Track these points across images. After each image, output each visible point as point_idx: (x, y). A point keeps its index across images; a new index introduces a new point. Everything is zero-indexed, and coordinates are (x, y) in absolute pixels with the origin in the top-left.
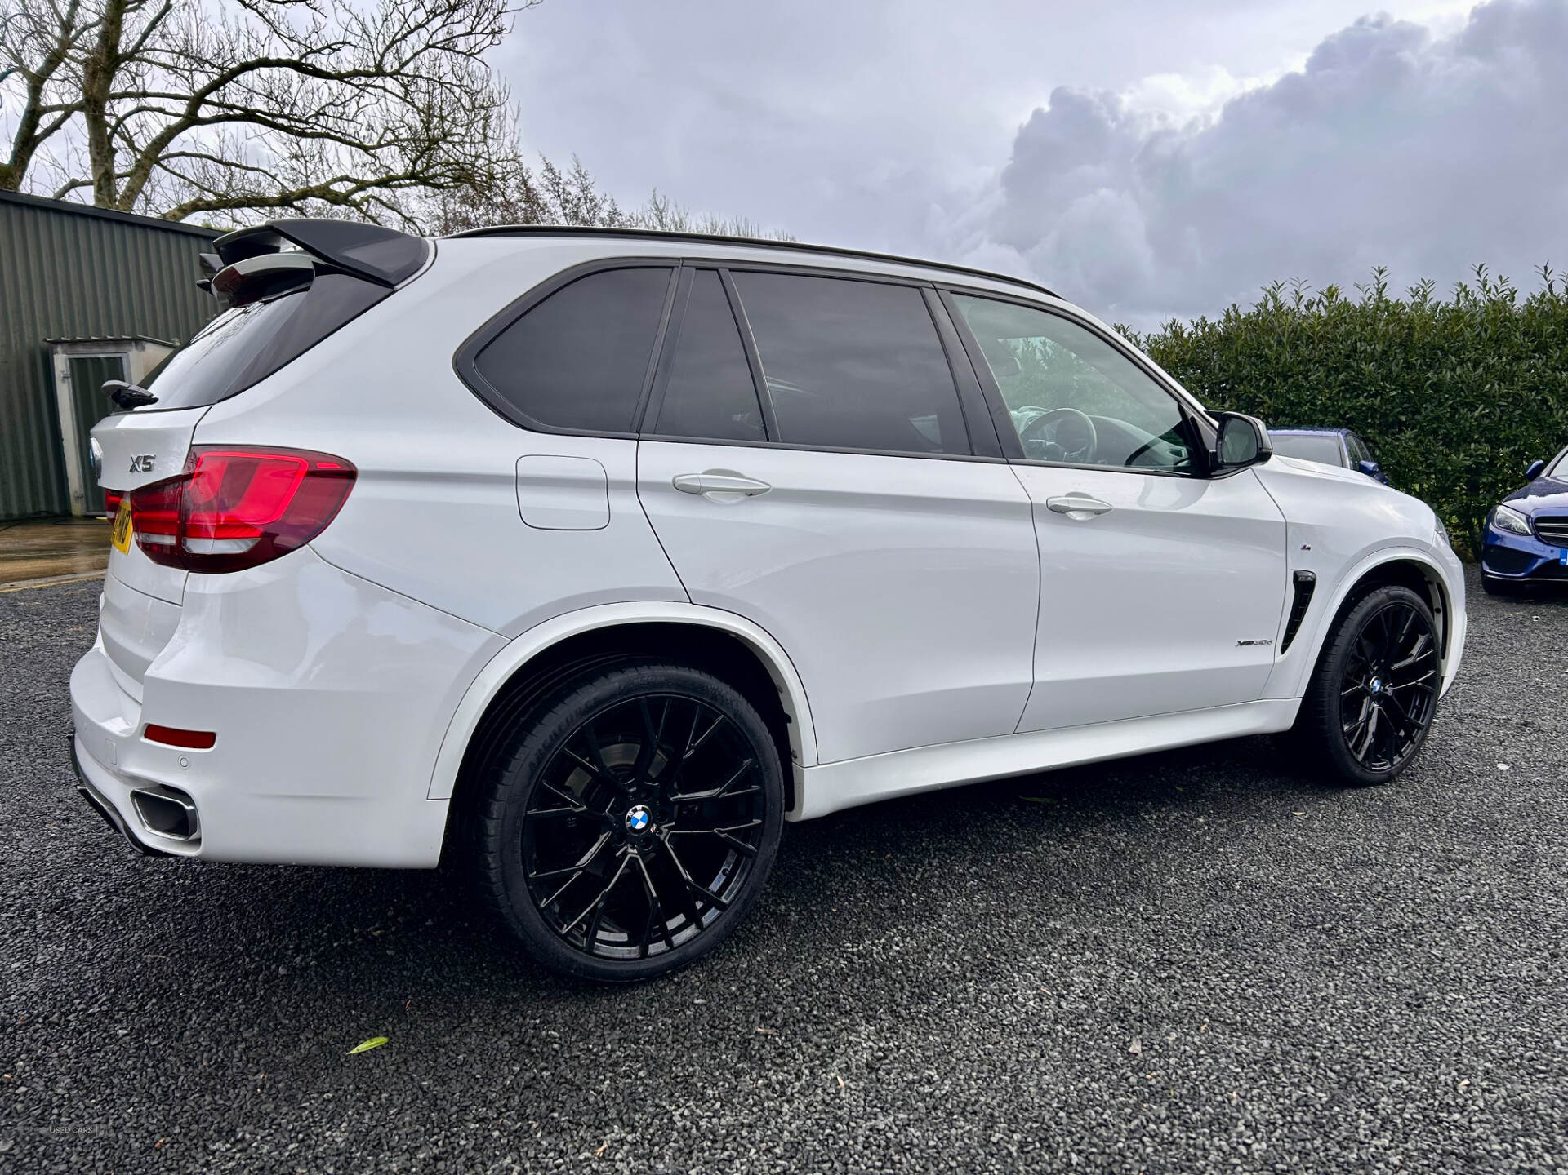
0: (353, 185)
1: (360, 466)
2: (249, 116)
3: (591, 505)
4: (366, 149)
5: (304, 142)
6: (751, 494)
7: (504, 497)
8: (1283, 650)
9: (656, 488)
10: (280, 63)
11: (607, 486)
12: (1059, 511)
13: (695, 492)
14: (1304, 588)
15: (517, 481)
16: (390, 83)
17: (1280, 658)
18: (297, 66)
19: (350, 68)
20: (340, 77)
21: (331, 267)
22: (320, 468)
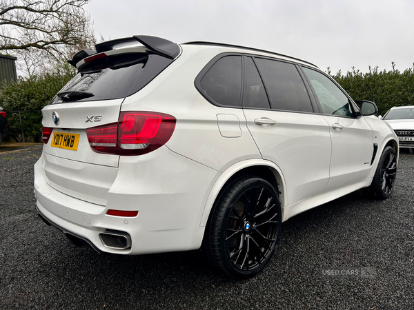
0: (44, 43)
1: (177, 118)
2: (11, 22)
3: (236, 129)
4: (48, 33)
5: (29, 30)
6: (272, 124)
7: (214, 127)
8: (371, 165)
9: (251, 123)
10: (21, 7)
11: (239, 123)
12: (334, 128)
13: (259, 124)
14: (376, 148)
15: (218, 122)
16: (55, 14)
17: (370, 167)
18: (26, 8)
19: (43, 9)
20: (40, 12)
21: (153, 51)
22: (165, 118)
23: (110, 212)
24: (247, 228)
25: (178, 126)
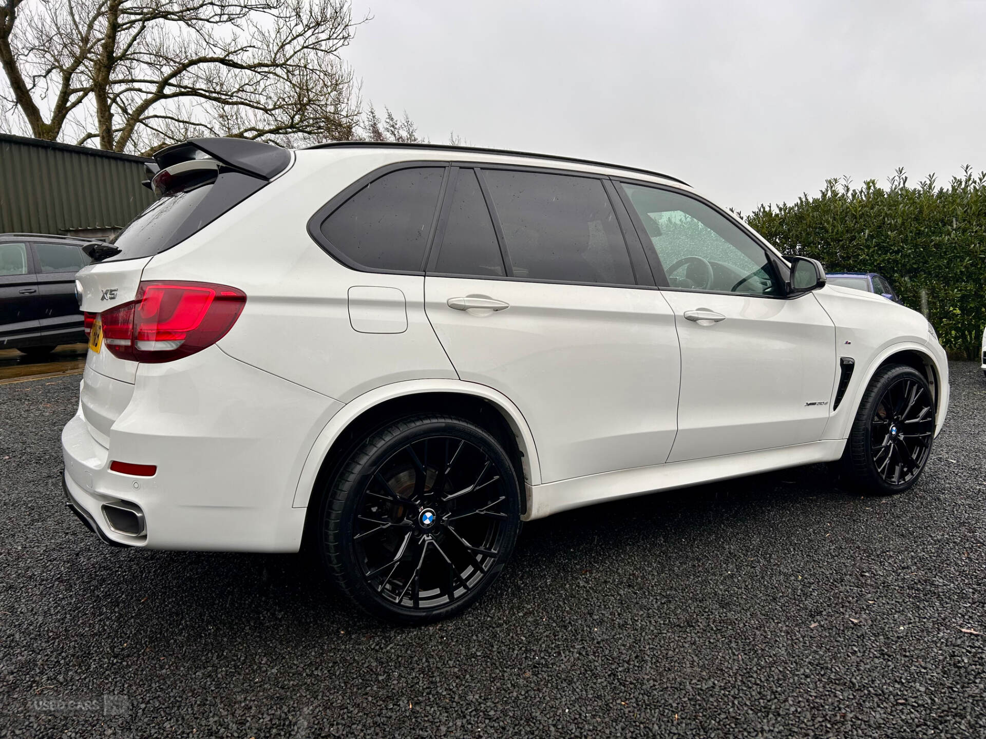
0: (255, 133)
1: (249, 293)
2: (194, 92)
3: (396, 317)
4: (266, 110)
5: (227, 107)
6: (496, 310)
7: (340, 313)
8: (835, 408)
9: (437, 306)
10: (212, 60)
11: (406, 305)
12: (692, 320)
13: (462, 309)
14: (847, 368)
15: (348, 302)
16: (279, 70)
17: (833, 413)
18: (223, 61)
19: (256, 62)
20: (249, 67)
21: (229, 168)
22: (222, 294)
23: (117, 466)
24: (427, 522)
25: (249, 309)
